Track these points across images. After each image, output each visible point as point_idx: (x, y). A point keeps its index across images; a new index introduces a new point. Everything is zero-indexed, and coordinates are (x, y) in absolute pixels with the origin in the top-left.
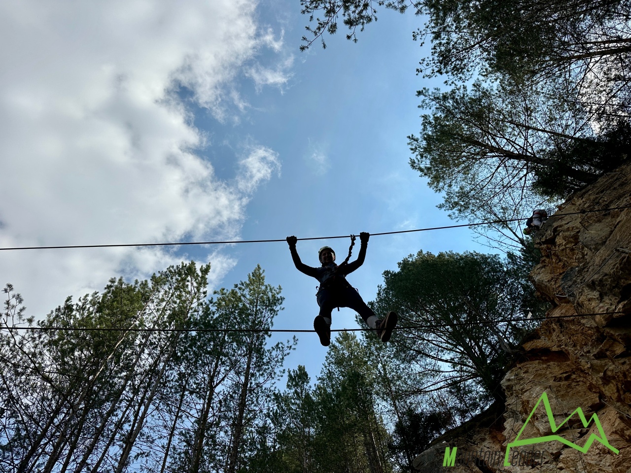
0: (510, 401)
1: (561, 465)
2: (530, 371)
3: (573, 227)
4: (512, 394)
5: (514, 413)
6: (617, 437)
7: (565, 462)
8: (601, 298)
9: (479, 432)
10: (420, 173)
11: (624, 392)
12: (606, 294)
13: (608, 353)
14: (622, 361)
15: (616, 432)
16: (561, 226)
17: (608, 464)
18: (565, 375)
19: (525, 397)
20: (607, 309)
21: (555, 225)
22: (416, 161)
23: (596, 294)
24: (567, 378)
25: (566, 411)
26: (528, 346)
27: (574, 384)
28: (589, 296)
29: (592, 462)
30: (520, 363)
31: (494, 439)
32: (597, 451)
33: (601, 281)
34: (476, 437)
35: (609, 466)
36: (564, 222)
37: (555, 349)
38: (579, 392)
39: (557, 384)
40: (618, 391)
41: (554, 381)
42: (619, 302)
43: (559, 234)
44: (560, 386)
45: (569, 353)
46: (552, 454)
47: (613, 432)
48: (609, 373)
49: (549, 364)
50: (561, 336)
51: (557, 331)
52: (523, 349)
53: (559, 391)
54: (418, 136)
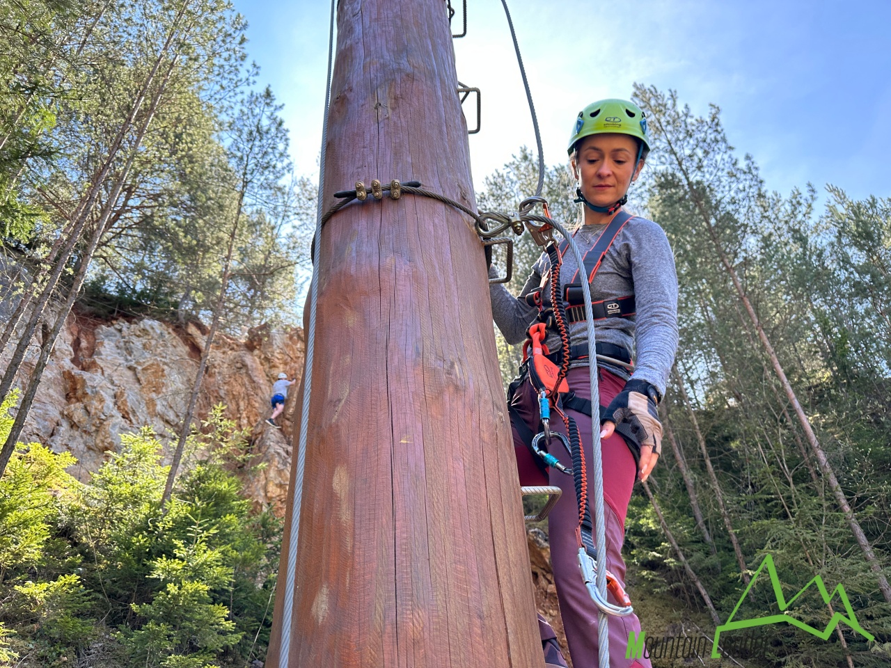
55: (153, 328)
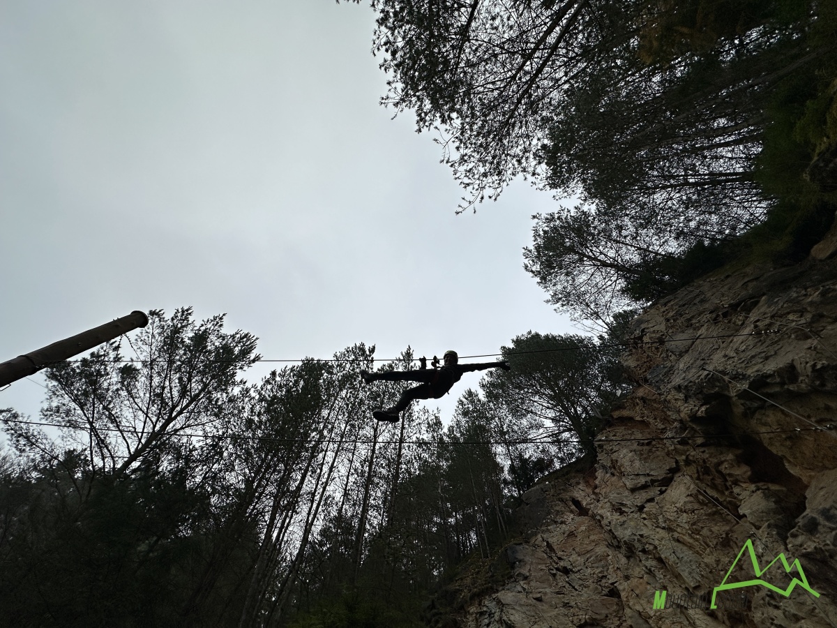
0: (602, 457)
1: (644, 516)
2: (618, 434)
3: (658, 331)
4: (602, 451)
5: (604, 467)
6: (692, 499)
7: (648, 514)
8: (686, 400)
9: (575, 477)
10: (531, 274)
11: (703, 474)
12: (690, 397)
13: (690, 442)
14: (702, 450)
15: (691, 495)
16: (648, 328)
17: (684, 521)
18: (646, 441)
19: (614, 456)
20: (691, 409)
21: (643, 326)
22: (529, 265)
23: (681, 396)
24: (648, 444)
25: (648, 472)
26: (616, 414)
27: (654, 449)
28: (676, 397)
29: (671, 518)
30: (610, 427)
31: (587, 483)
32: (675, 509)
33: (686, 386)
34: (573, 481)
35: (686, 523)
36: (650, 325)
37: (638, 418)
38: (658, 457)
39: (640, 448)
40: (698, 472)
41: (638, 445)
42: (702, 405)
43: (646, 335)
44: (642, 450)
45: (650, 423)
46: (637, 506)
47: (688, 495)
48: (691, 458)
49: (633, 430)
50: (644, 409)
51: (640, 405)
52: (612, 417)
53: (642, 454)
54: (531, 247)
55: (600, 440)
